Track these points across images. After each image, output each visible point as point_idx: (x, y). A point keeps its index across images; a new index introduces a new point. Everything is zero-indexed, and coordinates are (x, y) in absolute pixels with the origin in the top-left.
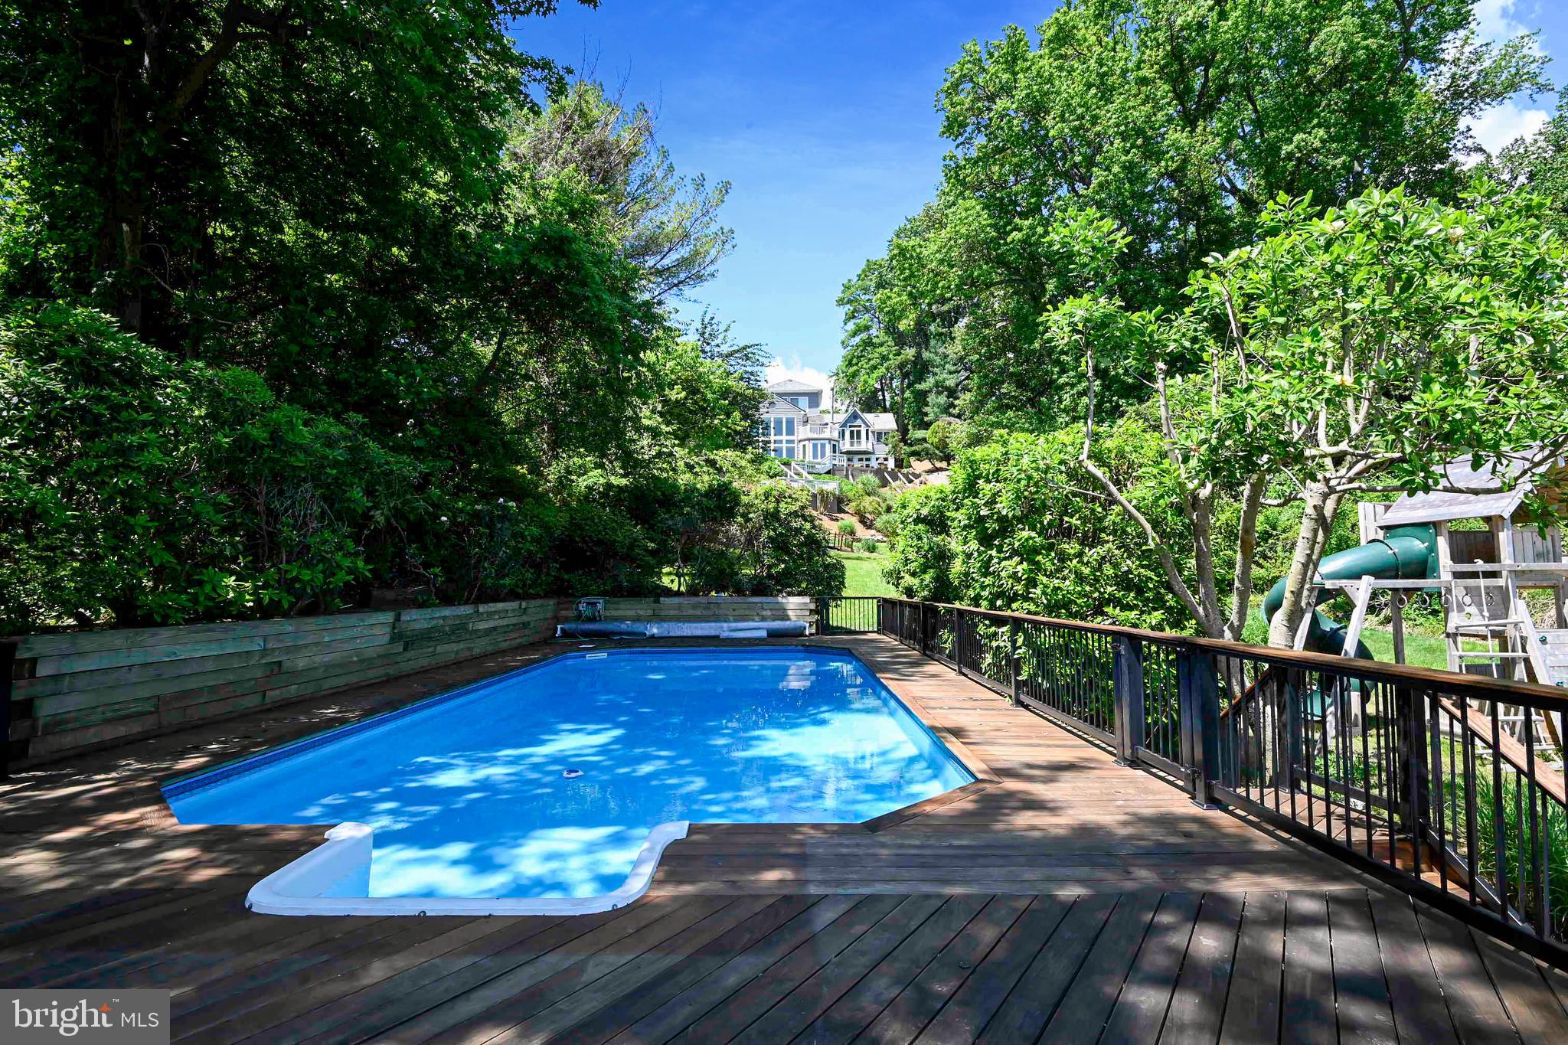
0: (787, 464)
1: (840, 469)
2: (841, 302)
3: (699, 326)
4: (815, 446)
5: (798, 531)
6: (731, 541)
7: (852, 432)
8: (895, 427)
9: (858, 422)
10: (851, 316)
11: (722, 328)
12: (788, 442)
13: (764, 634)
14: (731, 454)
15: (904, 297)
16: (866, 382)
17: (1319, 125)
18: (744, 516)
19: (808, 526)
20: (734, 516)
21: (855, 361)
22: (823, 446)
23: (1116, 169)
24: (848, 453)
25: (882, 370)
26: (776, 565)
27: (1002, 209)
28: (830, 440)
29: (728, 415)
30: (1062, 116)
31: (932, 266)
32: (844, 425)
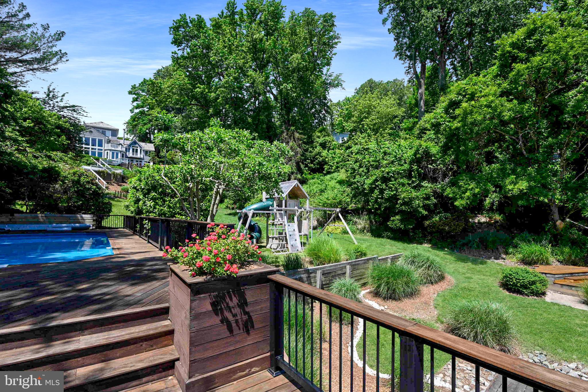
0: (98, 160)
1: (125, 164)
2: (130, 93)
3: (46, 91)
4: (113, 153)
5: (89, 189)
6: (56, 191)
7: (133, 149)
8: (154, 150)
9: (137, 145)
10: (135, 100)
11: (60, 94)
12: (99, 149)
13: (70, 229)
14: (59, 154)
15: (154, 101)
16: (141, 129)
17: (291, 82)
18: (63, 181)
19: (94, 187)
20: (57, 181)
21: (136, 119)
22: (117, 154)
23: (231, 78)
24: (131, 158)
25: (149, 125)
26: (77, 202)
27: (194, 78)
28: (121, 152)
29: (59, 136)
30: (215, 54)
31: (166, 91)
32: (130, 146)
